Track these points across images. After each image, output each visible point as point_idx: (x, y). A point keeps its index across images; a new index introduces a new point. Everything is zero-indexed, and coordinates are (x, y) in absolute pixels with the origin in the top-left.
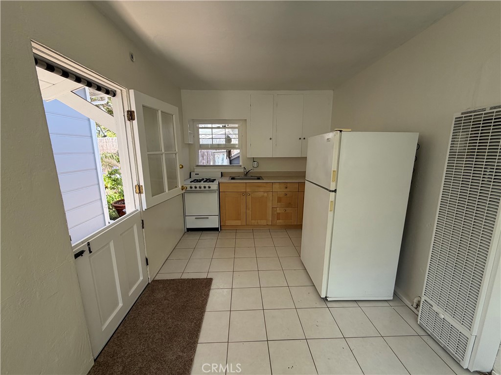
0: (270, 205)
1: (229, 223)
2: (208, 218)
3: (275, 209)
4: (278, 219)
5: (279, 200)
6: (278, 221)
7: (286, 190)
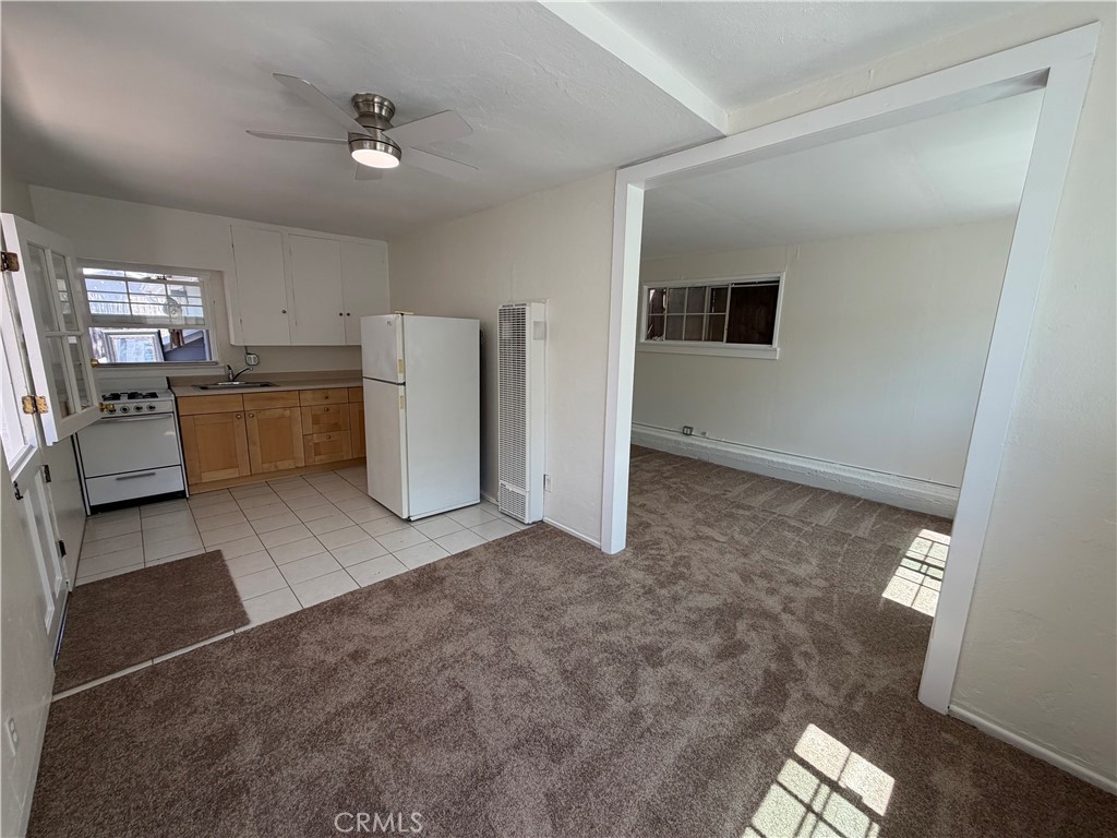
0: (298, 430)
1: (207, 477)
2: (153, 474)
3: (309, 437)
4: (317, 453)
5: (316, 420)
6: (317, 458)
7: (327, 402)
